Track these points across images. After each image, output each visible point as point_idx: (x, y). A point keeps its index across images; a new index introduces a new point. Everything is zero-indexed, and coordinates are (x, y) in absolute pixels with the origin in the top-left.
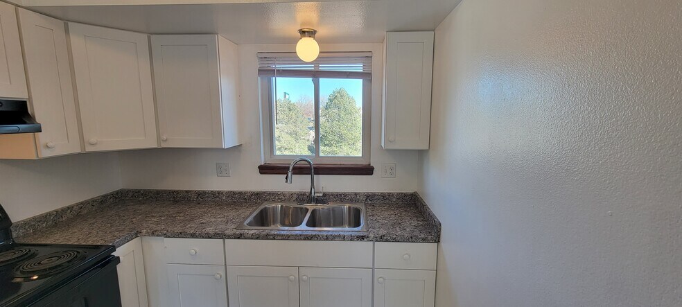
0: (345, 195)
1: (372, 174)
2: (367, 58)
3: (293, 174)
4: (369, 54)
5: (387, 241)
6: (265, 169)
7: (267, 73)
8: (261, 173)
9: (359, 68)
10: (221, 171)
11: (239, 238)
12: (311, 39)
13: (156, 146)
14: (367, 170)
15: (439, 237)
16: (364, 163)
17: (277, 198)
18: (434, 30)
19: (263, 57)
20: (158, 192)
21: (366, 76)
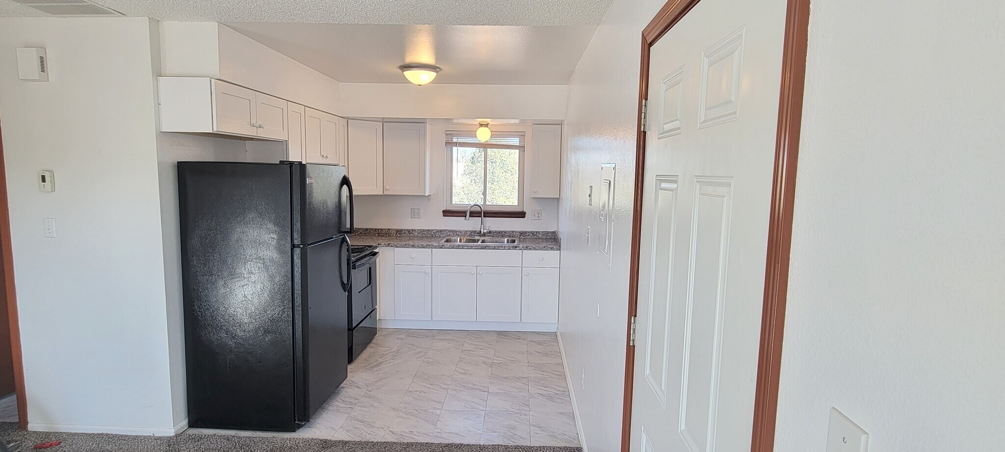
0: (505, 232)
1: (524, 217)
2: (522, 136)
3: (470, 216)
4: (523, 134)
5: (530, 249)
6: (447, 213)
7: (450, 144)
8: (444, 216)
9: (516, 141)
10: (414, 213)
11: (441, 248)
12: (486, 128)
13: (382, 193)
14: (522, 215)
15: (560, 246)
16: (519, 210)
17: (455, 234)
18: (561, 124)
19: (449, 134)
20: (367, 230)
21: (521, 148)
